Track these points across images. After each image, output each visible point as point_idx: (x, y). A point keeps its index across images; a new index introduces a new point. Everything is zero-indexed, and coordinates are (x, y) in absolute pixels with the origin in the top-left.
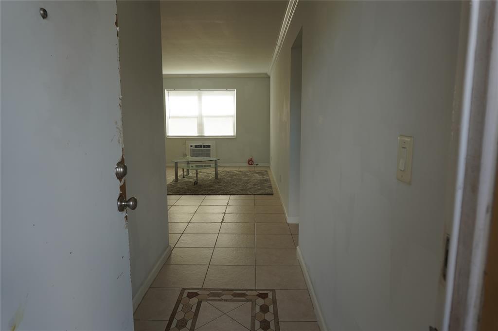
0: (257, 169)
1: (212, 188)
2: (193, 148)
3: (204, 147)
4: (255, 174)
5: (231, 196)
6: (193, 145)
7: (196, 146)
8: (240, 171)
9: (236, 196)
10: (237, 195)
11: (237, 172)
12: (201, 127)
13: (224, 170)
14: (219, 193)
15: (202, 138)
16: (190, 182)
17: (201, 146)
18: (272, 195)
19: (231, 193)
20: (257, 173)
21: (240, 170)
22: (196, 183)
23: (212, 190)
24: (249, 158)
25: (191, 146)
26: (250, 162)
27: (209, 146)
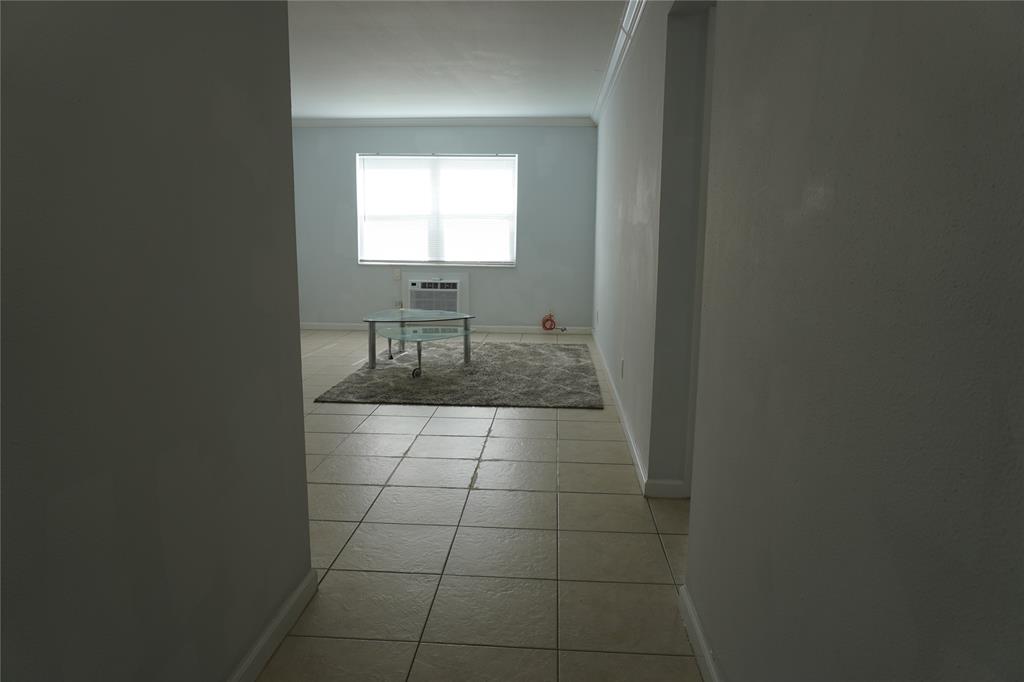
0: (563, 341)
1: (453, 387)
2: (418, 288)
3: (443, 286)
4: (559, 353)
5: (500, 410)
6: (419, 281)
7: (424, 285)
8: (525, 345)
9: (512, 409)
10: (514, 406)
11: (517, 347)
12: (436, 240)
13: (486, 341)
14: (470, 401)
15: (438, 267)
16: (405, 370)
17: (435, 285)
18: (602, 409)
19: (499, 402)
20: (564, 350)
21: (523, 342)
22: (416, 373)
23: (453, 391)
24: (545, 313)
25: (414, 284)
26: (548, 325)
27: (454, 286)
